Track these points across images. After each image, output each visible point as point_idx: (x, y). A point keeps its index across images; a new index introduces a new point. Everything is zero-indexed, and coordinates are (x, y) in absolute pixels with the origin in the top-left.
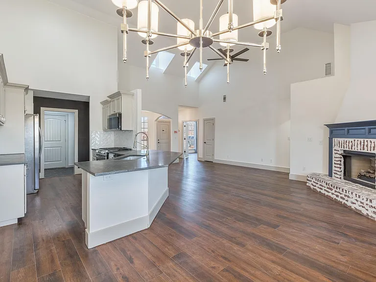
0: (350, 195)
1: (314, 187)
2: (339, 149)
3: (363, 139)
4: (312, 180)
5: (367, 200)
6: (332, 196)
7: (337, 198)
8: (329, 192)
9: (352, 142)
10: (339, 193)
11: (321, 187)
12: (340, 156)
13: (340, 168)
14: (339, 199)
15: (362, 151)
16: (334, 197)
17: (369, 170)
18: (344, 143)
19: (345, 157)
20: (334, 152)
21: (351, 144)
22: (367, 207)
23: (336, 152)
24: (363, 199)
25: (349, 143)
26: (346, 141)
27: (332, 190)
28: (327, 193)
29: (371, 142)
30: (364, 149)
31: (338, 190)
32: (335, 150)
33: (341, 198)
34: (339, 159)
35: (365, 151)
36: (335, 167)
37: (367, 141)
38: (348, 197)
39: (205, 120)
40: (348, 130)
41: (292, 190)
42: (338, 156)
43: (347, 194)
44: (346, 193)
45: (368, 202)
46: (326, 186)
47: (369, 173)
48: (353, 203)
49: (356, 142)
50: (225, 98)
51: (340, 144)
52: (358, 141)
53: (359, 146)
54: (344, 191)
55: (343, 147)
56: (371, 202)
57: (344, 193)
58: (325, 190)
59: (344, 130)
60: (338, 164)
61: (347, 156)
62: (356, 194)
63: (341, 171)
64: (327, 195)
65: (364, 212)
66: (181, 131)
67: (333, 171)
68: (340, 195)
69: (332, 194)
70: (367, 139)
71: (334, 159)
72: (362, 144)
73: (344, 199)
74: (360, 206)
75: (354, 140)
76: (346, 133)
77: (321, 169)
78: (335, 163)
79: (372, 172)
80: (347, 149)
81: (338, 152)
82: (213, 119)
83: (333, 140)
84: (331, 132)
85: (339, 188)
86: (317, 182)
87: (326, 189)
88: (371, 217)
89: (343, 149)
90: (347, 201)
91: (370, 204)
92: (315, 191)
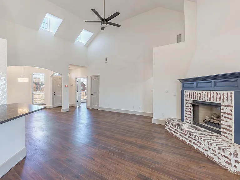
0: (202, 142)
1: (171, 131)
2: (189, 99)
3: (210, 91)
4: (170, 125)
5: (219, 149)
6: (186, 141)
7: (190, 143)
8: (183, 137)
9: (200, 93)
10: (192, 138)
11: (177, 132)
12: (190, 105)
13: (190, 115)
14: (192, 144)
15: (209, 101)
16: (188, 142)
17: (213, 117)
18: (193, 95)
19: (193, 106)
20: (185, 101)
21: (199, 95)
22: (219, 156)
23: (187, 102)
24: (215, 148)
25: (198, 94)
26: (195, 93)
27: (186, 135)
28: (181, 138)
29: (217, 93)
30: (210, 99)
31: (191, 136)
32: (186, 100)
33: (194, 143)
34: (190, 108)
35: (212, 101)
36: (186, 114)
37: (213, 93)
38: (201, 143)
39: (92, 77)
40: (197, 83)
41: (154, 134)
42: (188, 105)
43: (200, 141)
44: (199, 139)
45: (221, 151)
46: (181, 131)
47: (213, 119)
48: (206, 150)
49: (204, 93)
50: (106, 60)
51: (190, 95)
52: (205, 92)
53: (206, 97)
54: (197, 138)
55: (192, 98)
56: (224, 152)
57: (197, 139)
58: (180, 135)
59: (194, 83)
60: (188, 111)
61: (195, 105)
62: (208, 142)
63: (191, 118)
64: (182, 140)
65: (216, 160)
66: (74, 85)
67: (185, 117)
68: (193, 141)
69: (186, 139)
70: (213, 91)
71: (185, 107)
72: (209, 95)
73: (196, 145)
74: (212, 154)
75: (202, 92)
76: (195, 86)
77: (175, 115)
78: (186, 111)
79: (215, 118)
80: (196, 100)
81: (189, 102)
82: (98, 76)
83: (185, 92)
84: (183, 86)
85: (193, 135)
86: (173, 127)
87: (180, 133)
88: (224, 166)
89: (192, 99)
90: (200, 147)
91: (223, 154)
92: (171, 135)
